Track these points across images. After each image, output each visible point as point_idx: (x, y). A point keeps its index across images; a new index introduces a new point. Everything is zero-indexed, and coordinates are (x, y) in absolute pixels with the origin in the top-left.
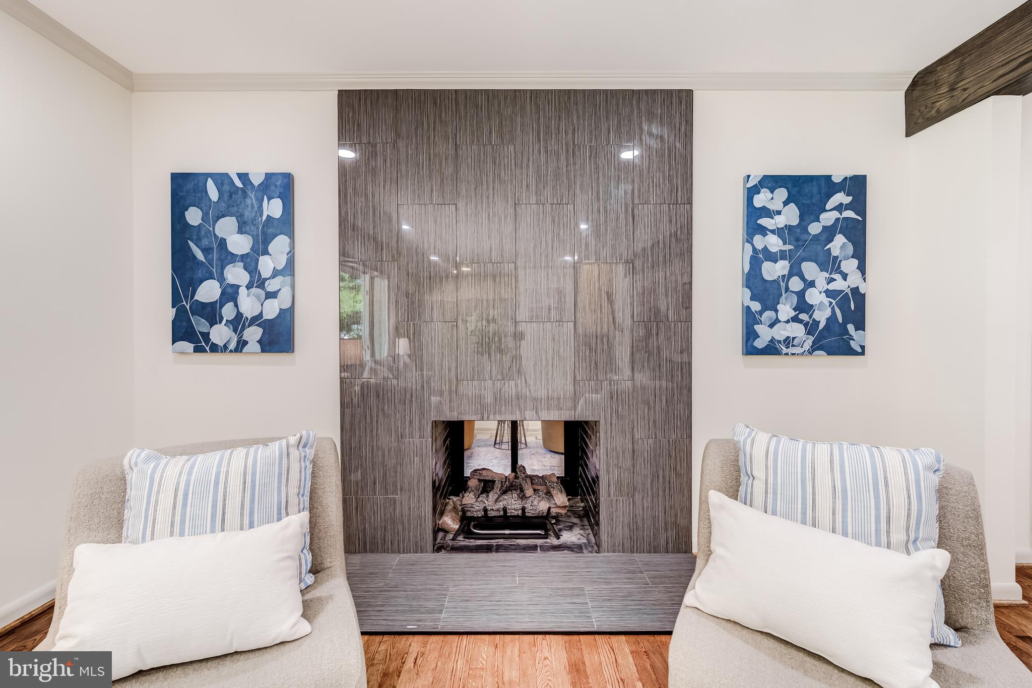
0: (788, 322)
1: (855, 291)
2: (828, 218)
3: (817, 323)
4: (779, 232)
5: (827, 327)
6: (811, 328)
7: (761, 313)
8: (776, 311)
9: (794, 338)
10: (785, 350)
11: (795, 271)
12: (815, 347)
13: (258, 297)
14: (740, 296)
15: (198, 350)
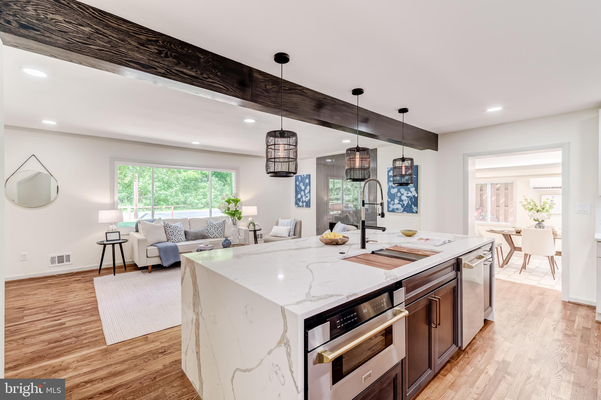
0: (397, 204)
1: (414, 196)
3: (404, 204)
5: (407, 206)
6: (403, 206)
7: (391, 202)
8: (394, 201)
9: (398, 208)
10: (396, 211)
11: (399, 191)
12: (404, 211)
13: (305, 197)
14: (387, 198)
15: (298, 207)
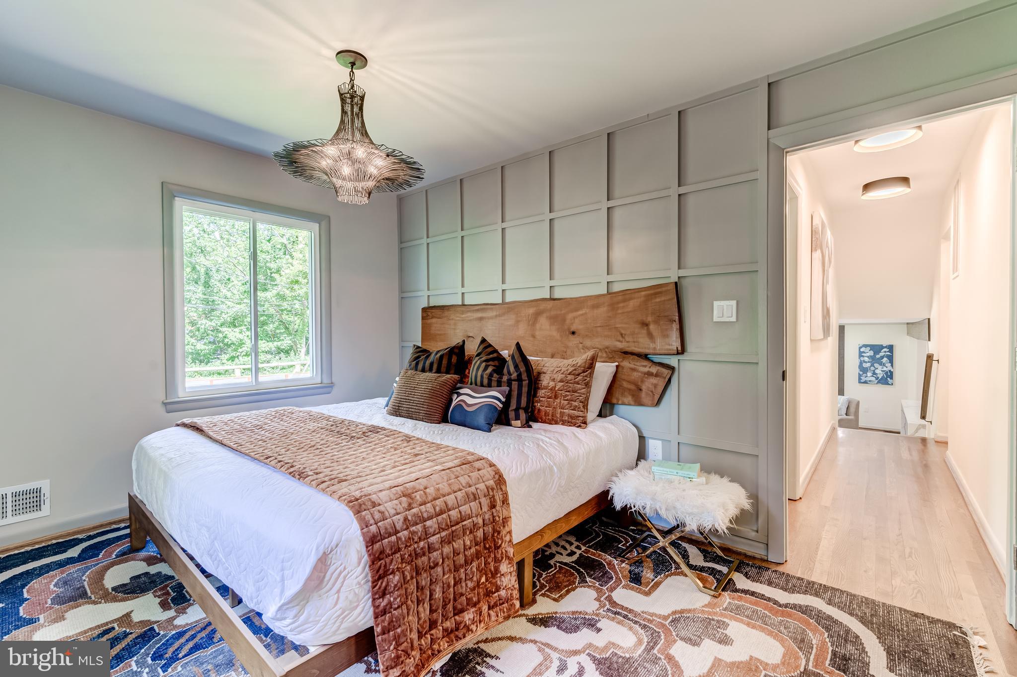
0: (870, 377)
1: (890, 371)
2: (882, 354)
3: (878, 378)
4: (868, 357)
5: (882, 378)
6: (877, 378)
7: (863, 374)
8: (867, 374)
9: (872, 380)
10: (870, 383)
11: (872, 365)
12: (878, 383)
14: (857, 371)
